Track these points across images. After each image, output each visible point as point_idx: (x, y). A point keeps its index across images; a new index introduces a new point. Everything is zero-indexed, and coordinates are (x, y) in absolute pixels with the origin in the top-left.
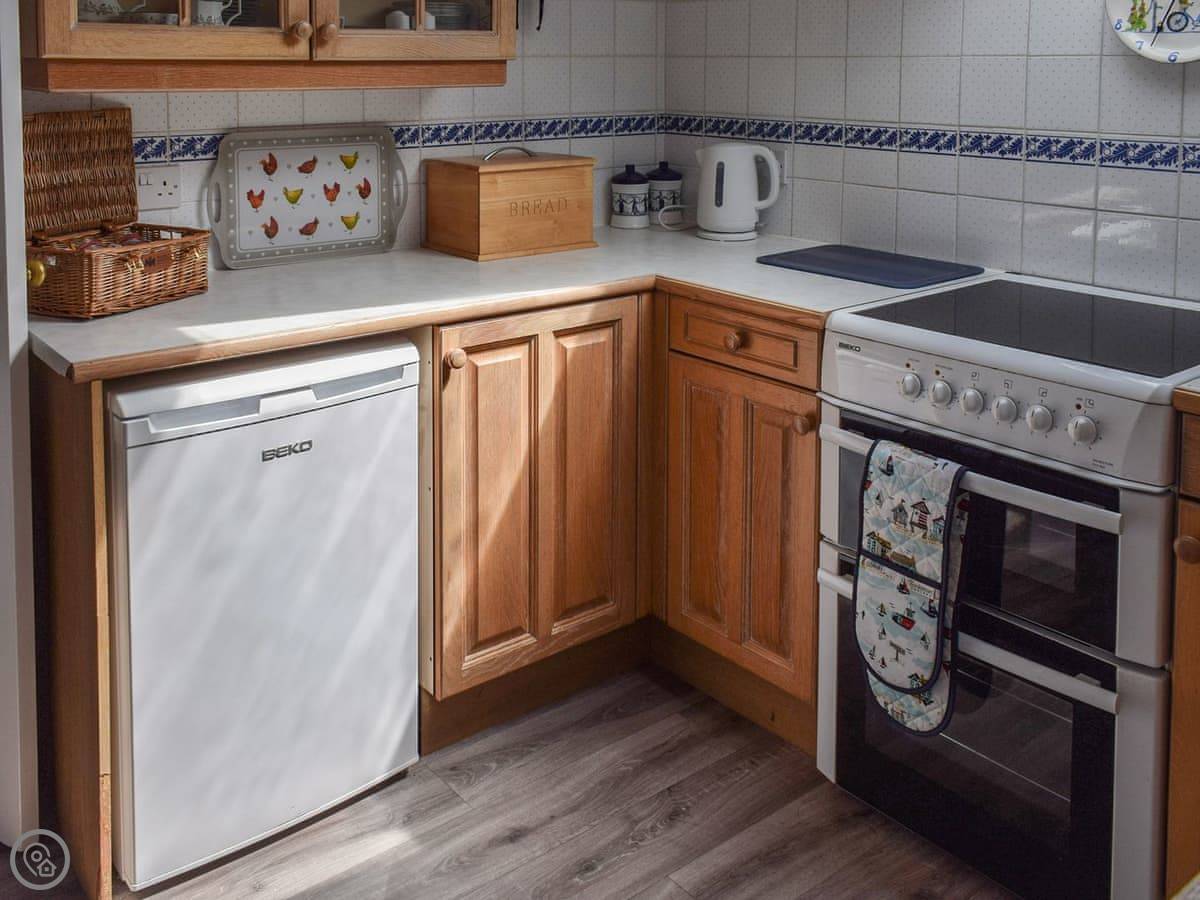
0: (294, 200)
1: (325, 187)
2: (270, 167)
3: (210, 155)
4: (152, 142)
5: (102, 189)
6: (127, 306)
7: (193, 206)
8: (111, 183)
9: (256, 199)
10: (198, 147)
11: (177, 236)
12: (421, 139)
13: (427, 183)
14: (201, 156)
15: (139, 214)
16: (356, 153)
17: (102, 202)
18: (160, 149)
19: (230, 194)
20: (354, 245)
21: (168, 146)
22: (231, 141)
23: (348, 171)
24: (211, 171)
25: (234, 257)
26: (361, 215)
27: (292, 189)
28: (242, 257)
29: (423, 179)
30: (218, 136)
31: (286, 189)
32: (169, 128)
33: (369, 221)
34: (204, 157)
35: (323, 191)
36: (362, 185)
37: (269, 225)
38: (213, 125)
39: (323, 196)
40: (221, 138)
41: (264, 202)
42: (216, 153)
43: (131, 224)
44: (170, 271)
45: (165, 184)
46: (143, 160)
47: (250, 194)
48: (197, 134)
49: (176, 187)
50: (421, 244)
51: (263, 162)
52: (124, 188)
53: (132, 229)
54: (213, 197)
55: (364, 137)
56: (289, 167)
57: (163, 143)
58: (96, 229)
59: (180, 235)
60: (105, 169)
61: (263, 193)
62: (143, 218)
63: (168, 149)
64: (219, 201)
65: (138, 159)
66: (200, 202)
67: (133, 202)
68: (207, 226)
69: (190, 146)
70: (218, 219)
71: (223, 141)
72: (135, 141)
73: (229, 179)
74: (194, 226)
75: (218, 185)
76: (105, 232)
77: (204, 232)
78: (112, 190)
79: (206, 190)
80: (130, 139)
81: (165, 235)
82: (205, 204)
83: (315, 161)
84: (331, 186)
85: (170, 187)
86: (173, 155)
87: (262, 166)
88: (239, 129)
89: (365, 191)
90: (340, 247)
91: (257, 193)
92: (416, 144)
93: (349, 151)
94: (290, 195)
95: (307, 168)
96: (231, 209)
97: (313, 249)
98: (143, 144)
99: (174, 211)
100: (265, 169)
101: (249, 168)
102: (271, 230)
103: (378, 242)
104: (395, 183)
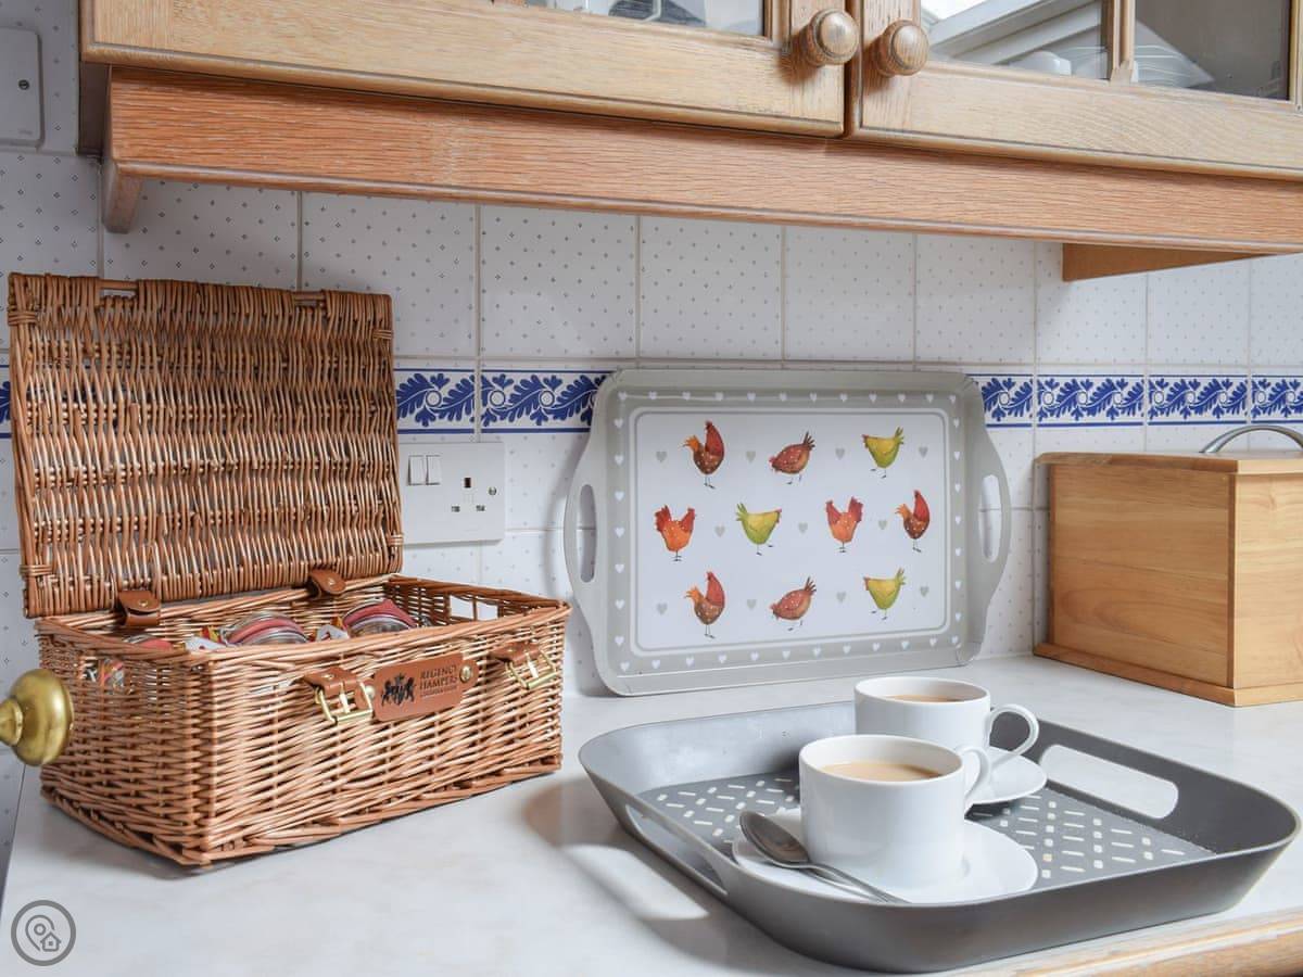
0: (760, 536)
1: (830, 508)
2: (709, 455)
3: (573, 421)
4: (441, 381)
5: (313, 485)
6: (326, 822)
7: (533, 538)
8: (336, 472)
9: (674, 528)
10: (546, 399)
11: (488, 612)
12: (1036, 408)
13: (1049, 508)
14: (552, 423)
15: (406, 555)
16: (898, 433)
17: (313, 518)
18: (458, 402)
19: (618, 514)
20: (891, 646)
21: (477, 392)
22: (622, 389)
23: (881, 471)
24: (576, 456)
25: (625, 666)
26: (908, 576)
27: (758, 507)
28: (642, 666)
29: (1039, 501)
30: (592, 377)
31: (742, 508)
32: (480, 349)
33: (924, 591)
34: (559, 424)
35: (825, 516)
36: (912, 509)
37: (704, 593)
38: (581, 349)
39: (827, 529)
40: (599, 382)
41: (693, 538)
42: (587, 417)
43: (384, 579)
44: (458, 716)
45: (468, 483)
46: (420, 426)
47: (663, 517)
48: (544, 368)
49: (492, 492)
50: (1034, 649)
51: (693, 443)
52: (370, 488)
53: (388, 589)
54: (579, 520)
55: (916, 394)
56: (751, 456)
57: (466, 387)
58: (295, 587)
59: (495, 608)
60: (321, 437)
61: (691, 515)
62: (414, 566)
63: (478, 400)
64: (591, 530)
65: (408, 421)
66: (548, 530)
67: (390, 523)
68: (563, 590)
69: (526, 398)
70: (588, 573)
71: (601, 389)
72: (400, 379)
73: (616, 477)
74: (533, 588)
75: (588, 492)
76: (316, 595)
77: (554, 604)
78: (340, 490)
79: (563, 504)
80: (386, 371)
81: (459, 607)
82: (559, 535)
83: (807, 445)
84: (842, 507)
85: (478, 493)
86: (488, 417)
87: (690, 453)
88: (639, 361)
89: (916, 521)
90: (862, 648)
91: (677, 515)
92: (1025, 419)
93: (882, 426)
94: (753, 522)
95: (789, 461)
96: (618, 550)
97: (801, 653)
98: (418, 386)
99: (486, 549)
100: (698, 457)
101: (661, 456)
102: (709, 605)
103: (944, 642)
104: (980, 507)
